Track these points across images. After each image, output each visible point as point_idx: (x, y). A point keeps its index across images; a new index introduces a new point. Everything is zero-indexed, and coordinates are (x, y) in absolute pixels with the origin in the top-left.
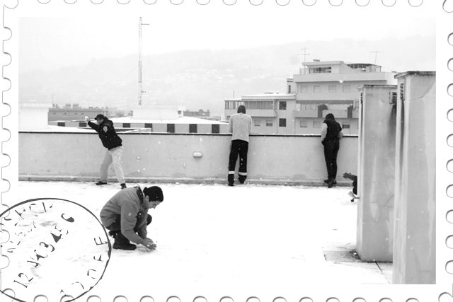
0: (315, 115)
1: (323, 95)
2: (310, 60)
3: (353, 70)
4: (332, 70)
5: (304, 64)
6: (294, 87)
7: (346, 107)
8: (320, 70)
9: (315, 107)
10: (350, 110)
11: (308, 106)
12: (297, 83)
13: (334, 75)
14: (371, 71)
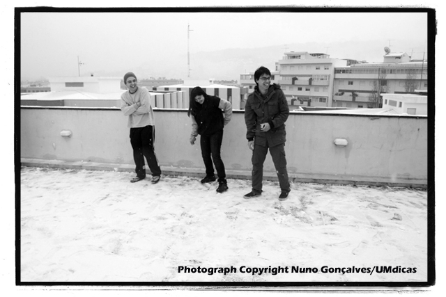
0: (290, 83)
1: (295, 72)
2: (289, 51)
3: (313, 57)
4: (301, 57)
5: (285, 54)
6: (279, 67)
7: (308, 78)
8: (294, 57)
9: (290, 78)
10: (311, 80)
11: (287, 78)
12: (281, 65)
13: (303, 60)
14: (323, 57)
